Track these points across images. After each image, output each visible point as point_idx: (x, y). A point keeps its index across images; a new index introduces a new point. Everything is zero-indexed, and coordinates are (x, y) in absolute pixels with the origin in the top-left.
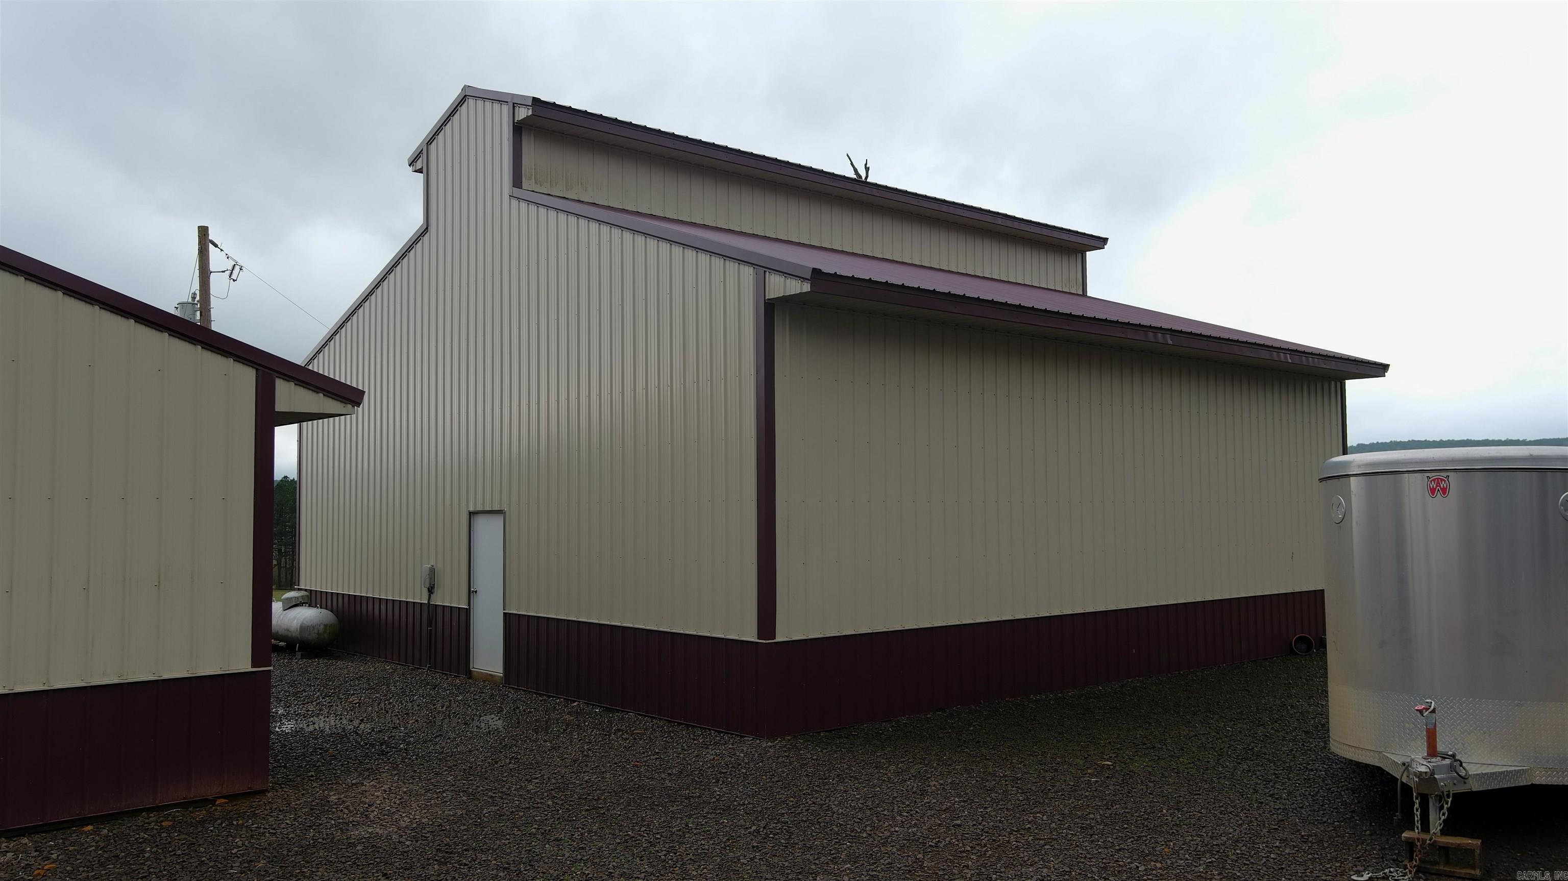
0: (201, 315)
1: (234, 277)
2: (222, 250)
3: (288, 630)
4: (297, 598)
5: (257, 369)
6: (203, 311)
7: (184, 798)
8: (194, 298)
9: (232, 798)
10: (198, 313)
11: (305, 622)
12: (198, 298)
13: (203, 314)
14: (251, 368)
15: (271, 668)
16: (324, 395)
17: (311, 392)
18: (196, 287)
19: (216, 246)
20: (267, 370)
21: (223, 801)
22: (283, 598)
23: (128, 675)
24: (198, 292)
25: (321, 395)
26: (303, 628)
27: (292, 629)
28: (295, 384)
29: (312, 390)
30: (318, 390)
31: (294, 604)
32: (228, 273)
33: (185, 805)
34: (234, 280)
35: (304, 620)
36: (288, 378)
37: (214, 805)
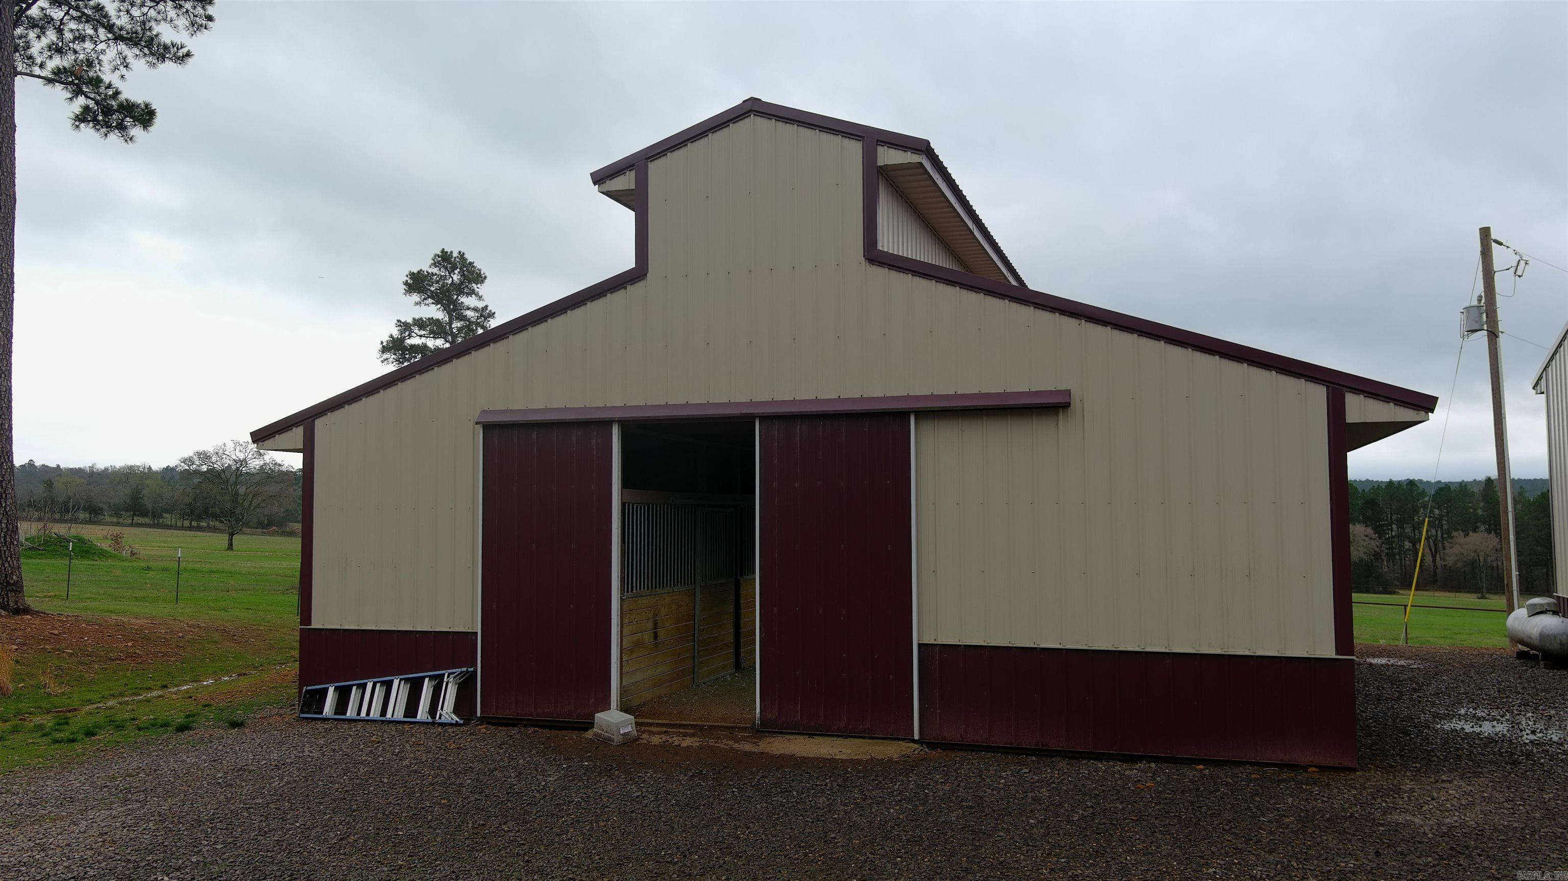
0: (1487, 317)
1: (1519, 273)
2: (1508, 247)
3: (1530, 638)
4: (1542, 605)
5: (1328, 387)
6: (1489, 312)
7: (1281, 760)
8: (1480, 300)
9: (1323, 768)
10: (1484, 316)
11: (1545, 631)
12: (1483, 301)
13: (1489, 315)
14: (1322, 386)
15: (1354, 658)
16: (1395, 404)
17: (1381, 402)
18: (1480, 289)
19: (1500, 244)
20: (1337, 386)
21: (1314, 769)
22: (1527, 603)
23: (1228, 648)
24: (1483, 294)
25: (1392, 404)
26: (1543, 636)
27: (1533, 637)
28: (1365, 396)
29: (1382, 401)
30: (1388, 400)
31: (1539, 610)
32: (1513, 270)
33: (1282, 766)
34: (1519, 276)
35: (1544, 627)
36: (1357, 391)
37: (1306, 772)
